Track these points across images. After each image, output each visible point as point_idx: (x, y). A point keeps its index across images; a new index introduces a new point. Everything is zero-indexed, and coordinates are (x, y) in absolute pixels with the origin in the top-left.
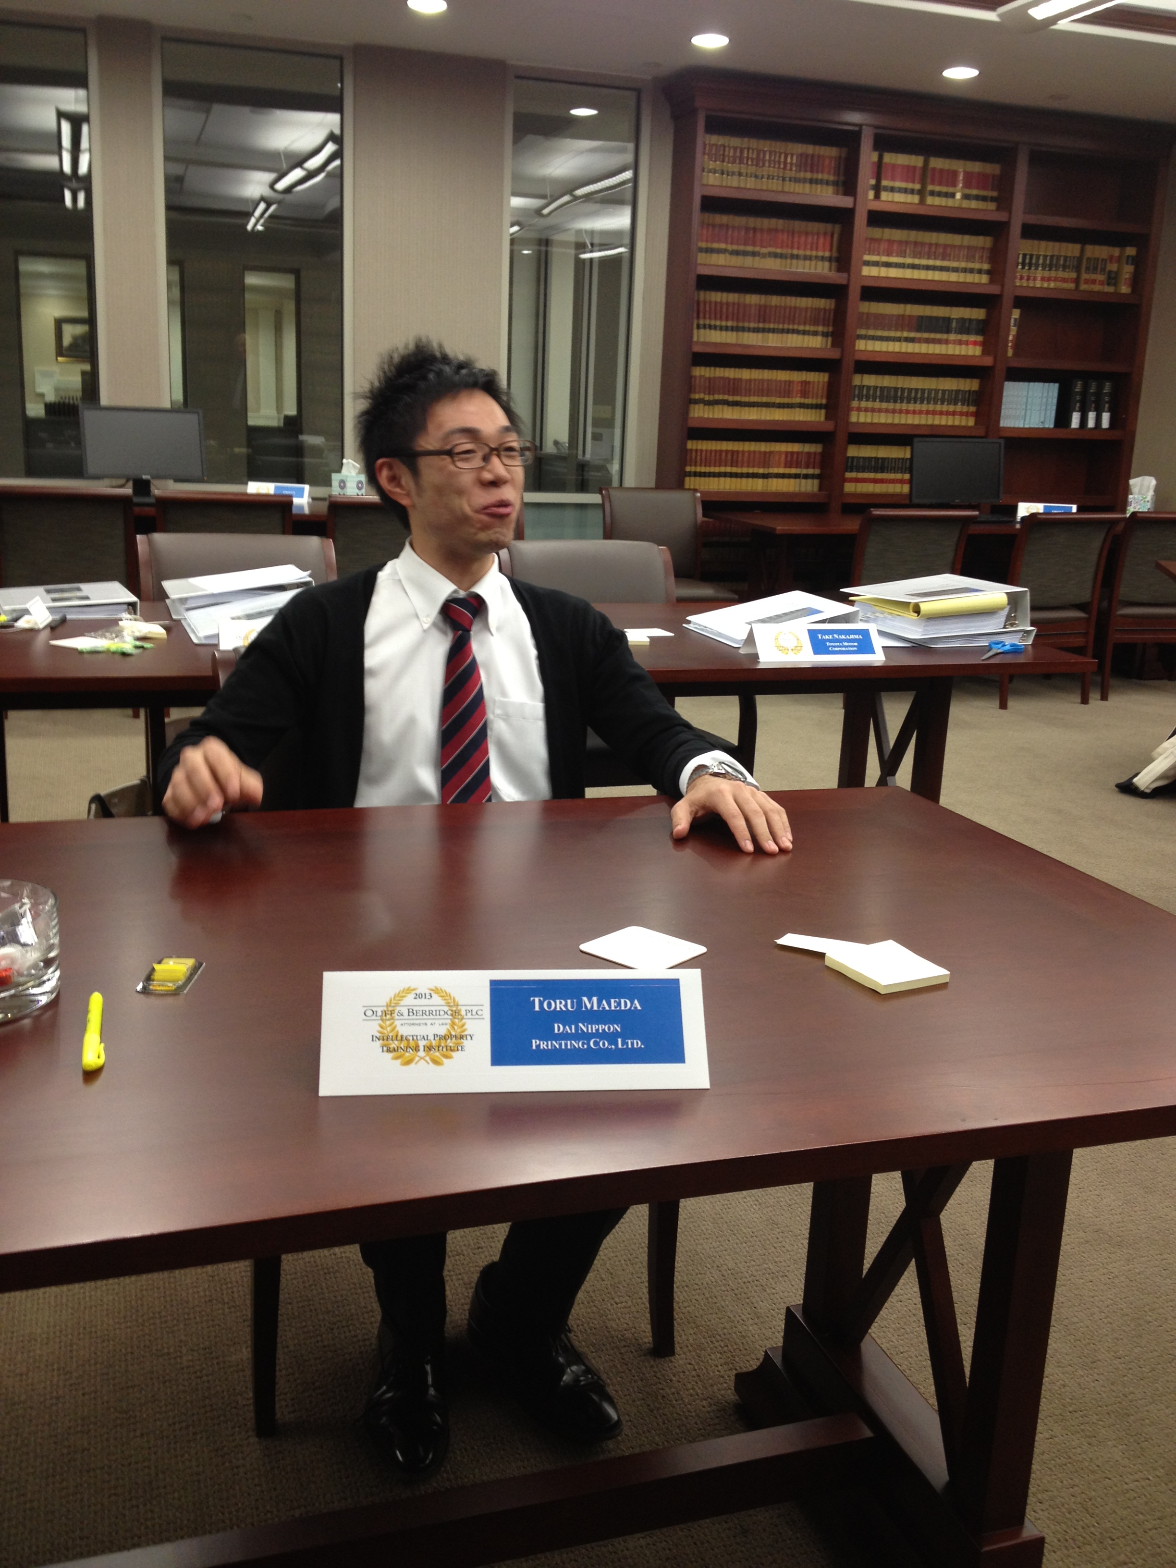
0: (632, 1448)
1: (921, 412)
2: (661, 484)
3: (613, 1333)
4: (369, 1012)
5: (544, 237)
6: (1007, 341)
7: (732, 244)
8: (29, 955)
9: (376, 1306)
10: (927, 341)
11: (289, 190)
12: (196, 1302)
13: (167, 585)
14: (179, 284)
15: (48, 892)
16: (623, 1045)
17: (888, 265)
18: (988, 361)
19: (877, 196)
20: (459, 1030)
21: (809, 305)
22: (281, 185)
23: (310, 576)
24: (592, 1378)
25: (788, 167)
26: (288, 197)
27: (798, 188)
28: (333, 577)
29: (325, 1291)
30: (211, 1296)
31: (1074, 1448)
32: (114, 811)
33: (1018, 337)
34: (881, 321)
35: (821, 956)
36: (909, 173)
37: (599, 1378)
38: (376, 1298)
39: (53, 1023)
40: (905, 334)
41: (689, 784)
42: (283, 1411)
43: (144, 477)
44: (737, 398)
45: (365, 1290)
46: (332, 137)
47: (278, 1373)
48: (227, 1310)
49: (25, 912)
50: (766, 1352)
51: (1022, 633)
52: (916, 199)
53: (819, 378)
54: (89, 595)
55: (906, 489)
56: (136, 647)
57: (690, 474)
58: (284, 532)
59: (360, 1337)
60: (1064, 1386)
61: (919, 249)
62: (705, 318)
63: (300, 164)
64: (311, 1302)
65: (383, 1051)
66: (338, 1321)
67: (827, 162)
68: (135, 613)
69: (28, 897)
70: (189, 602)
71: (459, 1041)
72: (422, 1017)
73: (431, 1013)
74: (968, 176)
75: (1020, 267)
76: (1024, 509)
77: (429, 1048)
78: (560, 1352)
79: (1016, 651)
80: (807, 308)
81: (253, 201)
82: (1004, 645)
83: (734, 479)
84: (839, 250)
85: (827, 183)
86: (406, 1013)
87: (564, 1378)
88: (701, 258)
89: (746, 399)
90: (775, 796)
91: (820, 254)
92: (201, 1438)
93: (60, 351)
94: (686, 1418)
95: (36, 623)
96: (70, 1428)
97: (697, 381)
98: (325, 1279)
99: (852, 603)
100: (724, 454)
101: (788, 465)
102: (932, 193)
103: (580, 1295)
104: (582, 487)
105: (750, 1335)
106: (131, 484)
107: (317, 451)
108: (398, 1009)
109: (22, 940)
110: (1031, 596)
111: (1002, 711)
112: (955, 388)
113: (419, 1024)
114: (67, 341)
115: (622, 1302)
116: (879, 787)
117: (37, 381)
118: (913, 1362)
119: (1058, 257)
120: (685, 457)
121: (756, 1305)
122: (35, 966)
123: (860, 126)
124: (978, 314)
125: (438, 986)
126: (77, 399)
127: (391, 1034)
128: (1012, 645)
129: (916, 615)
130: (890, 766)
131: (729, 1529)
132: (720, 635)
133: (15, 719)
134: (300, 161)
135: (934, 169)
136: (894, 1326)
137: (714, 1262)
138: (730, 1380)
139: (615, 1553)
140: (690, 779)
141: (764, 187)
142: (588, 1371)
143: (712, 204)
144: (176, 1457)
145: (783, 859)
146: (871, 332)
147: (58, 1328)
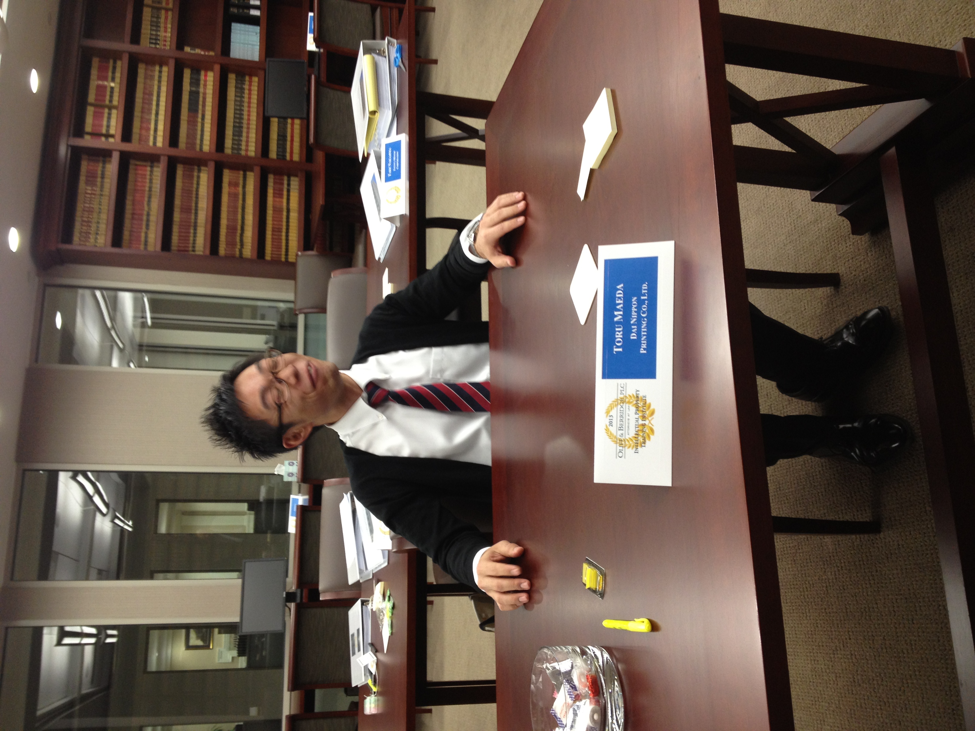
0: (896, 300)
1: (249, 111)
2: (292, 276)
3: (823, 312)
4: (620, 455)
5: (137, 348)
6: (205, 55)
7: (141, 228)
8: (578, 664)
9: (801, 459)
10: (204, 106)
11: (107, 505)
12: (795, 569)
13: (351, 580)
14: (166, 574)
15: (539, 652)
16: (645, 296)
17: (156, 130)
18: (217, 67)
19: (112, 136)
20: (633, 399)
21: (181, 180)
22: (104, 510)
23: (346, 494)
24: (851, 325)
25: (93, 192)
26: (112, 506)
27: (107, 186)
28: (348, 480)
29: (791, 490)
30: (791, 560)
31: (907, 19)
32: (490, 616)
33: (202, 48)
34: (191, 135)
35: (592, 171)
36: (98, 116)
37: (851, 320)
38: (796, 458)
39: (622, 650)
40: (200, 120)
41: (480, 257)
42: (865, 516)
43: (284, 596)
44: (239, 227)
45: (791, 466)
46: (74, 478)
47: (841, 520)
48: (801, 551)
49: (551, 667)
50: (840, 215)
51: (389, 46)
52: (114, 112)
53: (227, 175)
54: (357, 628)
55: (297, 122)
56: (389, 600)
57: (287, 258)
58: (319, 511)
59: (820, 469)
60: (867, 26)
61: (146, 110)
62: (188, 247)
63: (90, 498)
64: (797, 499)
65: (645, 446)
66: (810, 482)
67: (91, 168)
68: (368, 601)
69: (543, 664)
70: (362, 568)
71: (640, 399)
72: (624, 422)
73: (621, 416)
74: (100, 78)
75: (158, 46)
76: (311, 46)
77: (644, 418)
78: (834, 344)
79: (400, 50)
80: (183, 182)
81: (114, 527)
82: (397, 57)
83: (290, 231)
84: (145, 161)
85: (104, 167)
86: (621, 432)
87: (851, 342)
88: (151, 248)
89: (240, 222)
90: (490, 201)
91: (148, 173)
92: (880, 567)
93: (206, 647)
94: (879, 266)
95: (374, 661)
96: (870, 647)
97: (228, 252)
98: (783, 490)
99: (369, 155)
100: (274, 237)
101: (281, 196)
102: (111, 101)
103: (800, 331)
104: (294, 327)
105: (828, 226)
106: (288, 604)
107: (270, 490)
108: (618, 437)
109: (569, 669)
110: (365, 39)
111: (439, 63)
112: (234, 89)
113: (628, 423)
114: (200, 643)
115: (805, 306)
116: (486, 140)
117: (226, 661)
118: (849, 122)
119: (151, 21)
120: (276, 261)
121: (809, 222)
122: (585, 661)
123: (68, 146)
124: (187, 74)
125: (605, 411)
126: (236, 637)
127: (634, 441)
128: (397, 52)
129: (377, 114)
130: (472, 133)
131: (949, 239)
132: (387, 239)
133: (432, 676)
134: (89, 497)
135: (96, 100)
136: (825, 135)
137: (781, 248)
138: (856, 238)
139: (962, 311)
140: (477, 256)
141: (106, 208)
142: (847, 327)
143: (117, 241)
144: (890, 582)
145: (529, 198)
146: (198, 142)
147: (808, 654)
